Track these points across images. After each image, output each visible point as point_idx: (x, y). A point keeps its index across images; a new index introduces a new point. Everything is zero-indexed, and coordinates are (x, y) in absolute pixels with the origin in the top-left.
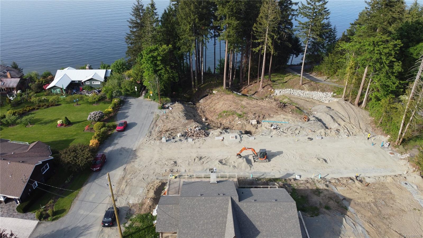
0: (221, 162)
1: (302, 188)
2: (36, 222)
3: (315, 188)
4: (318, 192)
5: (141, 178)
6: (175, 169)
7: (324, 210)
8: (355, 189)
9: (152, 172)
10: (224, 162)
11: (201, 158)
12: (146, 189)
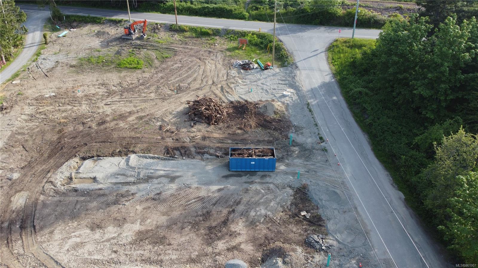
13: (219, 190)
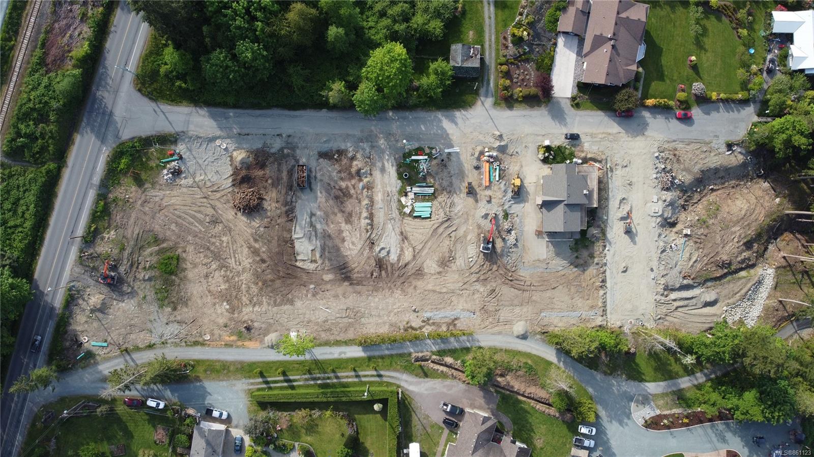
0: (624, 199)
1: (595, 248)
2: (570, 96)
3: (595, 256)
4: (592, 256)
5: (609, 145)
6: (619, 167)
7: (576, 255)
8: (593, 280)
9: (616, 152)
10: (624, 201)
11: (630, 184)
12: (595, 151)
13: (321, 193)
